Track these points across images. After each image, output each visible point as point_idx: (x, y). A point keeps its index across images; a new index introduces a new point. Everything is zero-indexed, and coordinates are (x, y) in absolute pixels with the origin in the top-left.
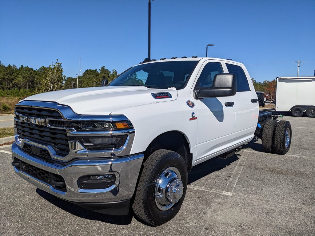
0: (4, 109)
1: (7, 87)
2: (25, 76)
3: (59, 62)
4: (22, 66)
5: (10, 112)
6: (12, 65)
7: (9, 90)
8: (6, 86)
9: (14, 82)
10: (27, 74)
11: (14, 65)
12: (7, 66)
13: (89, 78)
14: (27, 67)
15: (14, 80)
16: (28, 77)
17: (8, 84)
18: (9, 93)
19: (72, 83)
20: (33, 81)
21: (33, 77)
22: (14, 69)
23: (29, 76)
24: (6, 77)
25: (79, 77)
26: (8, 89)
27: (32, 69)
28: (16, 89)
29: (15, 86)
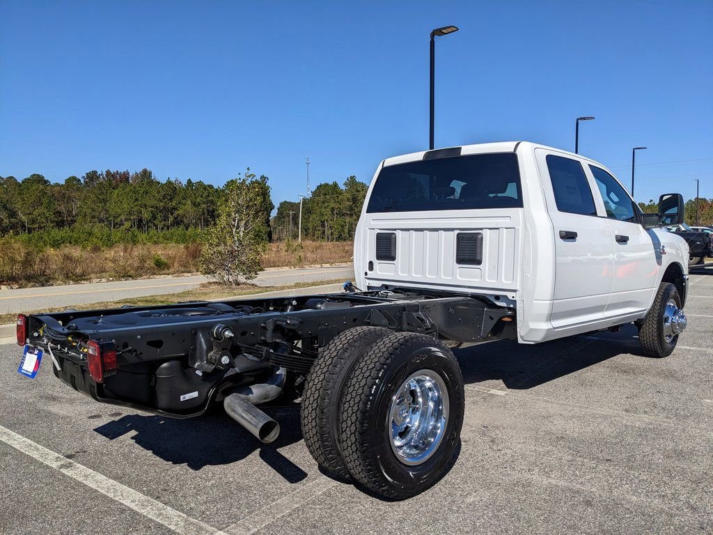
0: (156, 265)
1: (165, 225)
2: (198, 200)
3: (250, 172)
4: (189, 181)
5: (167, 272)
6: (173, 180)
7: (168, 229)
8: (163, 223)
9: (176, 213)
10: (202, 197)
11: (177, 180)
12: (164, 181)
13: (323, 202)
14: (200, 183)
15: (177, 209)
16: (204, 203)
17: (166, 219)
18: (168, 236)
19: (291, 212)
20: (213, 211)
21: (212, 202)
22: (178, 188)
23: (205, 200)
24: (162, 204)
25: (304, 199)
26: (165, 228)
27: (211, 187)
28: (182, 227)
29: (177, 222)
